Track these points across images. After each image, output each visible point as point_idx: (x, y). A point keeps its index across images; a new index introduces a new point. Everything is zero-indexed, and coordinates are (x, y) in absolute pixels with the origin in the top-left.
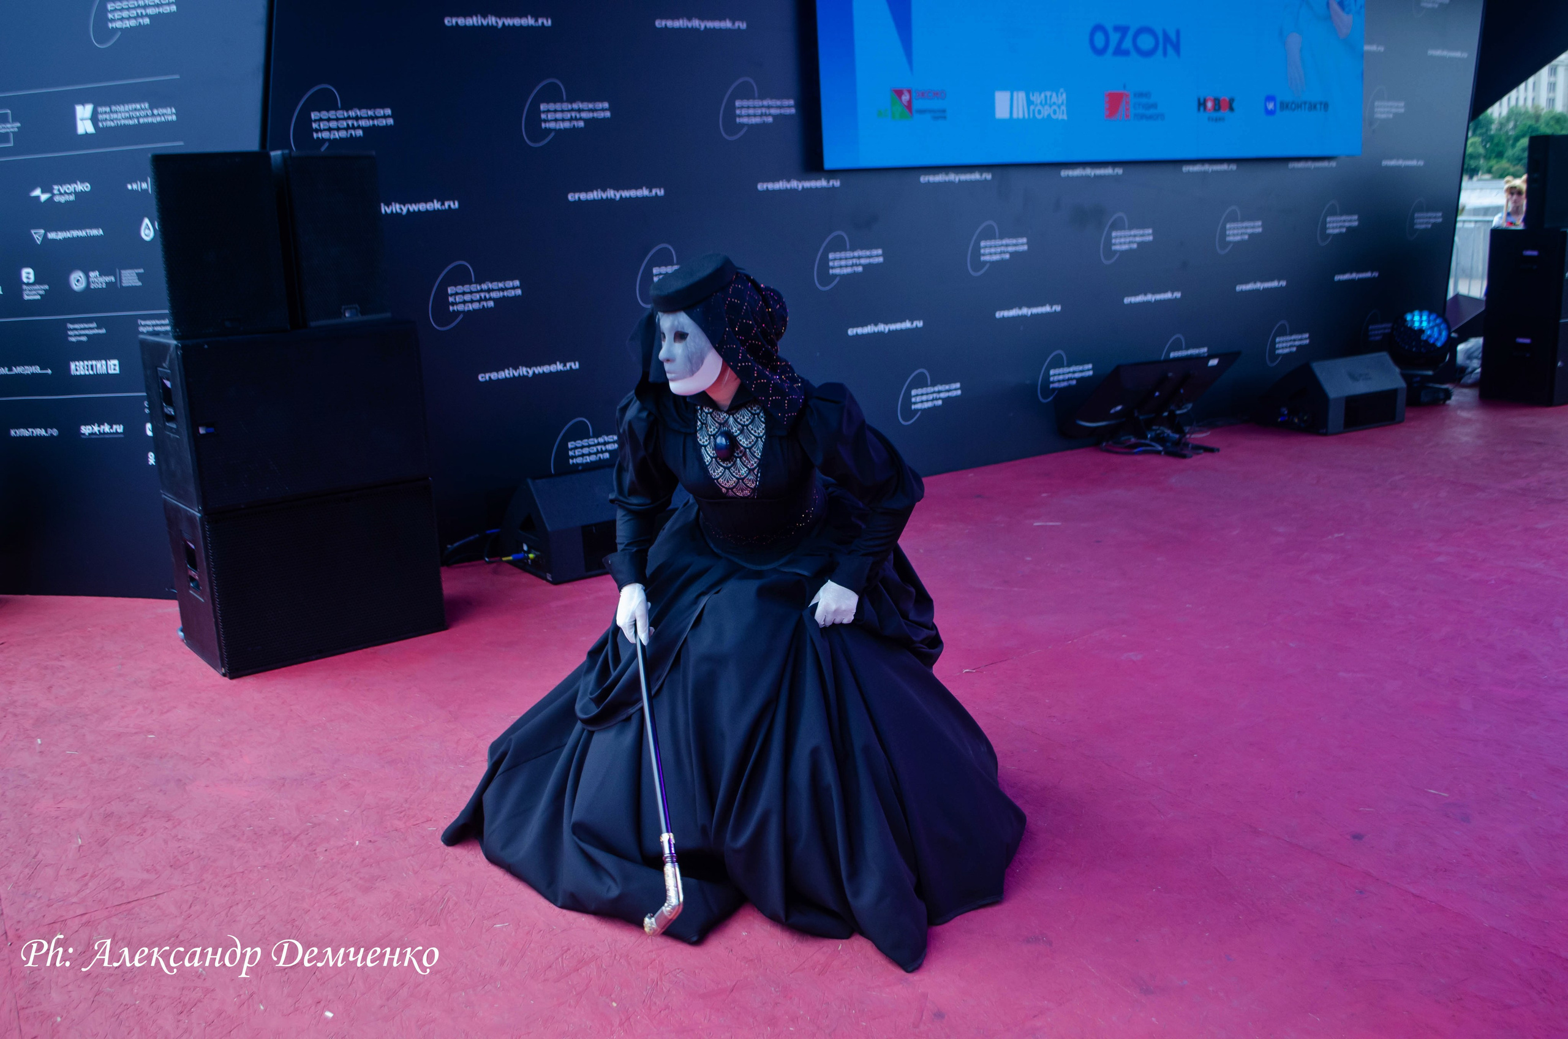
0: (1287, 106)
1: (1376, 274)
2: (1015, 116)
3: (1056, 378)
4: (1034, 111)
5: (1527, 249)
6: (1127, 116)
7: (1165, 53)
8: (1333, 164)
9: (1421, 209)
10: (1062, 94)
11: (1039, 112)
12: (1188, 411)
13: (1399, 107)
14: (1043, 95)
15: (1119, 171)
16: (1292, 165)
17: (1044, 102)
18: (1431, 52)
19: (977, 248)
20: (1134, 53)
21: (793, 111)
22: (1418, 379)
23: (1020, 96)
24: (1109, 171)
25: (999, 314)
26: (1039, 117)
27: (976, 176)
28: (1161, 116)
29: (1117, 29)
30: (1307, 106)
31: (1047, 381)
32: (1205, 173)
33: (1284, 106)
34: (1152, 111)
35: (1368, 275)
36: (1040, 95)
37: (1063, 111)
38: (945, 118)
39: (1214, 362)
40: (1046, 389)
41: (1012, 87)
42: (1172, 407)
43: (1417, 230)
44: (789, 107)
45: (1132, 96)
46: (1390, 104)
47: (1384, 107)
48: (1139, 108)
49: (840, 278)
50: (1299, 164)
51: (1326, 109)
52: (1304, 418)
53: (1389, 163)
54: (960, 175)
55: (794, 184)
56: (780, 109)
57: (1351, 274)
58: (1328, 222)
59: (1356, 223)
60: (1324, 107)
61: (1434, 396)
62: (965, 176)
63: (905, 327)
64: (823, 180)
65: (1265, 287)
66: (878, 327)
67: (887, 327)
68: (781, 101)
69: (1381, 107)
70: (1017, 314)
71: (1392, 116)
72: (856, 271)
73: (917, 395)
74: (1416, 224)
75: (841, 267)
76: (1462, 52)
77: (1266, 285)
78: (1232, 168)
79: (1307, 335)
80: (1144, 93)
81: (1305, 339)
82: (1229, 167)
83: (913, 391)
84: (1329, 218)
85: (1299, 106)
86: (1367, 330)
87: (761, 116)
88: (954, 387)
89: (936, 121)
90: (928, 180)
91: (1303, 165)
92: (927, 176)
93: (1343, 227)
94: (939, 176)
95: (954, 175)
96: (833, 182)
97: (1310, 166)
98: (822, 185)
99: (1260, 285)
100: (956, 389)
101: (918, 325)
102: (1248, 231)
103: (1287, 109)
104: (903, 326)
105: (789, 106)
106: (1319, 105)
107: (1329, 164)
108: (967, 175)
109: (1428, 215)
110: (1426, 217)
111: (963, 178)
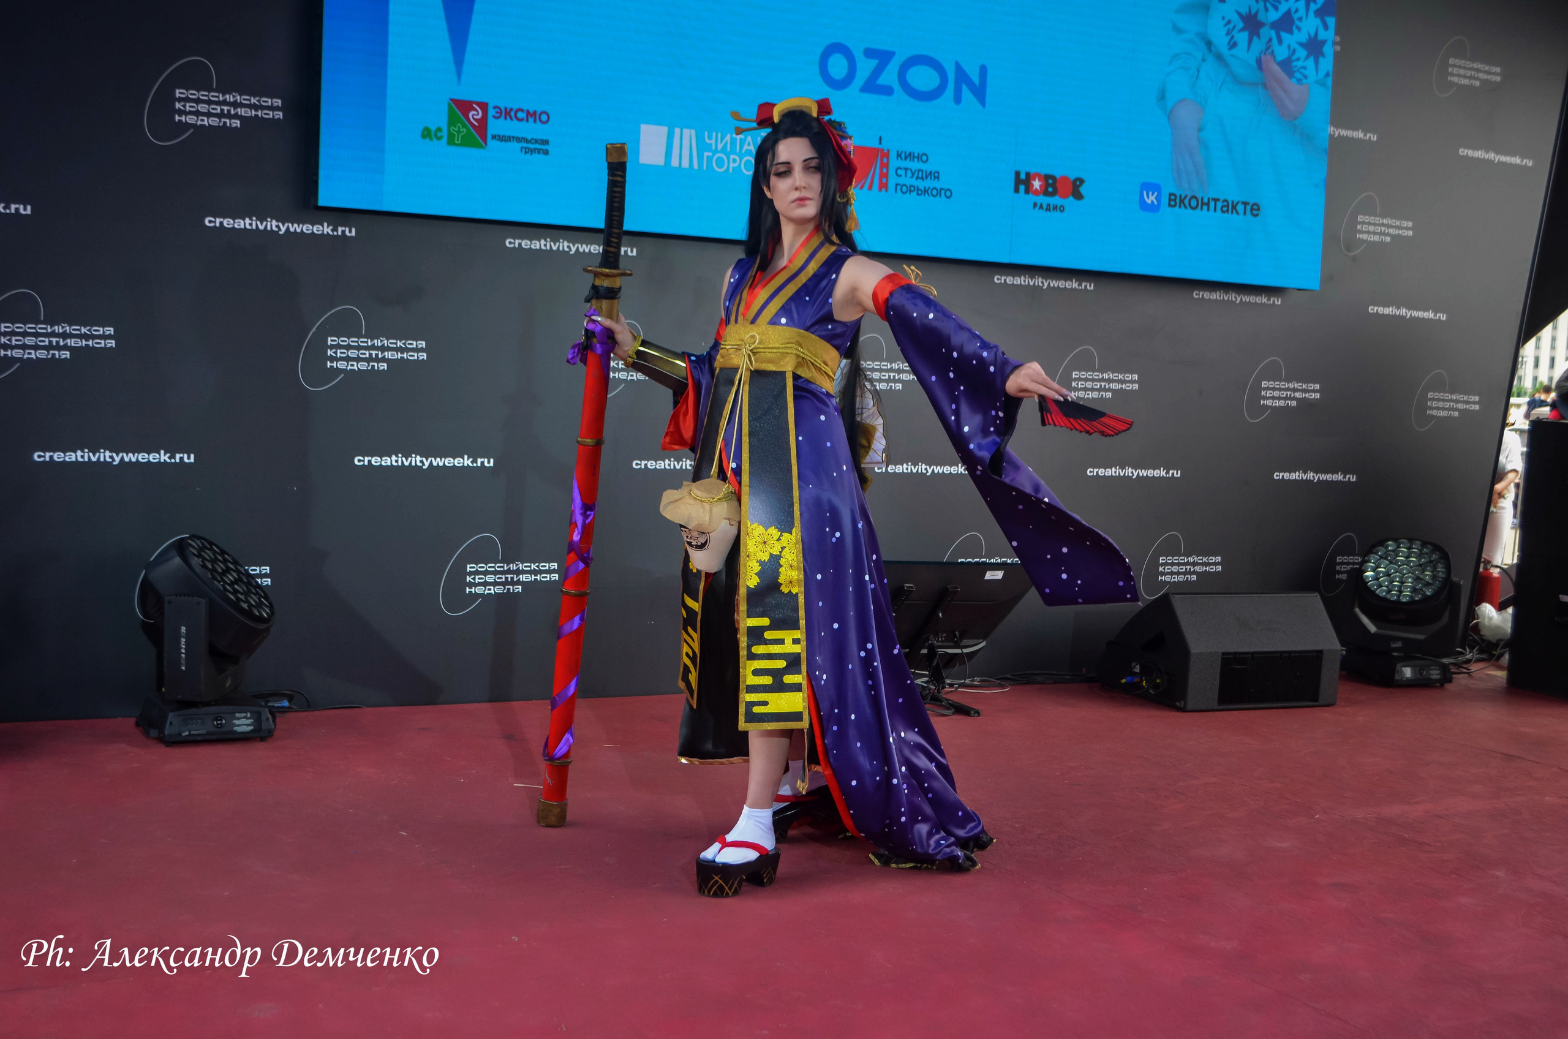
0: (1182, 201)
1: (1353, 478)
7: (958, 99)
8: (1278, 301)
9: (1439, 385)
11: (720, 162)
12: (973, 653)
13: (1405, 228)
14: (728, 137)
16: (1197, 294)
17: (729, 149)
18: (1463, 152)
22: (1399, 644)
25: (635, 464)
28: (948, 193)
30: (1219, 205)
33: (1175, 201)
34: (929, 183)
35: (1339, 477)
38: (546, 152)
39: (999, 575)
43: (1433, 417)
45: (893, 155)
46: (1385, 221)
47: (1375, 224)
48: (906, 176)
49: (343, 375)
50: (1213, 295)
51: (1255, 212)
52: (1158, 681)
53: (1381, 310)
54: (578, 243)
55: (272, 224)
56: (256, 110)
57: (1305, 472)
58: (1265, 389)
59: (1318, 396)
60: (1252, 209)
61: (1421, 674)
62: (589, 246)
63: (461, 465)
64: (325, 224)
65: (1141, 475)
66: (410, 459)
67: (427, 460)
68: (258, 98)
69: (1369, 224)
70: (672, 467)
71: (1388, 239)
72: (376, 368)
73: (477, 573)
74: (1431, 408)
75: (348, 359)
76: (1523, 157)
77: (1143, 473)
78: (1086, 286)
79: (1219, 559)
80: (916, 155)
81: (1215, 564)
82: (1080, 285)
83: (468, 566)
84: (1266, 382)
85: (1205, 204)
86: (1332, 563)
87: (221, 115)
88: (547, 568)
89: (528, 155)
90: (520, 244)
91: (1220, 296)
92: (518, 239)
93: (1291, 399)
94: (539, 241)
95: (568, 242)
96: (344, 228)
97: (1234, 299)
98: (323, 231)
99: (1132, 472)
100: (549, 572)
101: (486, 464)
102: (1113, 386)
103: (1182, 205)
104: (458, 462)
105: (272, 108)
106: (1243, 206)
107: (1269, 300)
108: (591, 245)
109: (1454, 397)
110: (1451, 401)
111: (584, 248)
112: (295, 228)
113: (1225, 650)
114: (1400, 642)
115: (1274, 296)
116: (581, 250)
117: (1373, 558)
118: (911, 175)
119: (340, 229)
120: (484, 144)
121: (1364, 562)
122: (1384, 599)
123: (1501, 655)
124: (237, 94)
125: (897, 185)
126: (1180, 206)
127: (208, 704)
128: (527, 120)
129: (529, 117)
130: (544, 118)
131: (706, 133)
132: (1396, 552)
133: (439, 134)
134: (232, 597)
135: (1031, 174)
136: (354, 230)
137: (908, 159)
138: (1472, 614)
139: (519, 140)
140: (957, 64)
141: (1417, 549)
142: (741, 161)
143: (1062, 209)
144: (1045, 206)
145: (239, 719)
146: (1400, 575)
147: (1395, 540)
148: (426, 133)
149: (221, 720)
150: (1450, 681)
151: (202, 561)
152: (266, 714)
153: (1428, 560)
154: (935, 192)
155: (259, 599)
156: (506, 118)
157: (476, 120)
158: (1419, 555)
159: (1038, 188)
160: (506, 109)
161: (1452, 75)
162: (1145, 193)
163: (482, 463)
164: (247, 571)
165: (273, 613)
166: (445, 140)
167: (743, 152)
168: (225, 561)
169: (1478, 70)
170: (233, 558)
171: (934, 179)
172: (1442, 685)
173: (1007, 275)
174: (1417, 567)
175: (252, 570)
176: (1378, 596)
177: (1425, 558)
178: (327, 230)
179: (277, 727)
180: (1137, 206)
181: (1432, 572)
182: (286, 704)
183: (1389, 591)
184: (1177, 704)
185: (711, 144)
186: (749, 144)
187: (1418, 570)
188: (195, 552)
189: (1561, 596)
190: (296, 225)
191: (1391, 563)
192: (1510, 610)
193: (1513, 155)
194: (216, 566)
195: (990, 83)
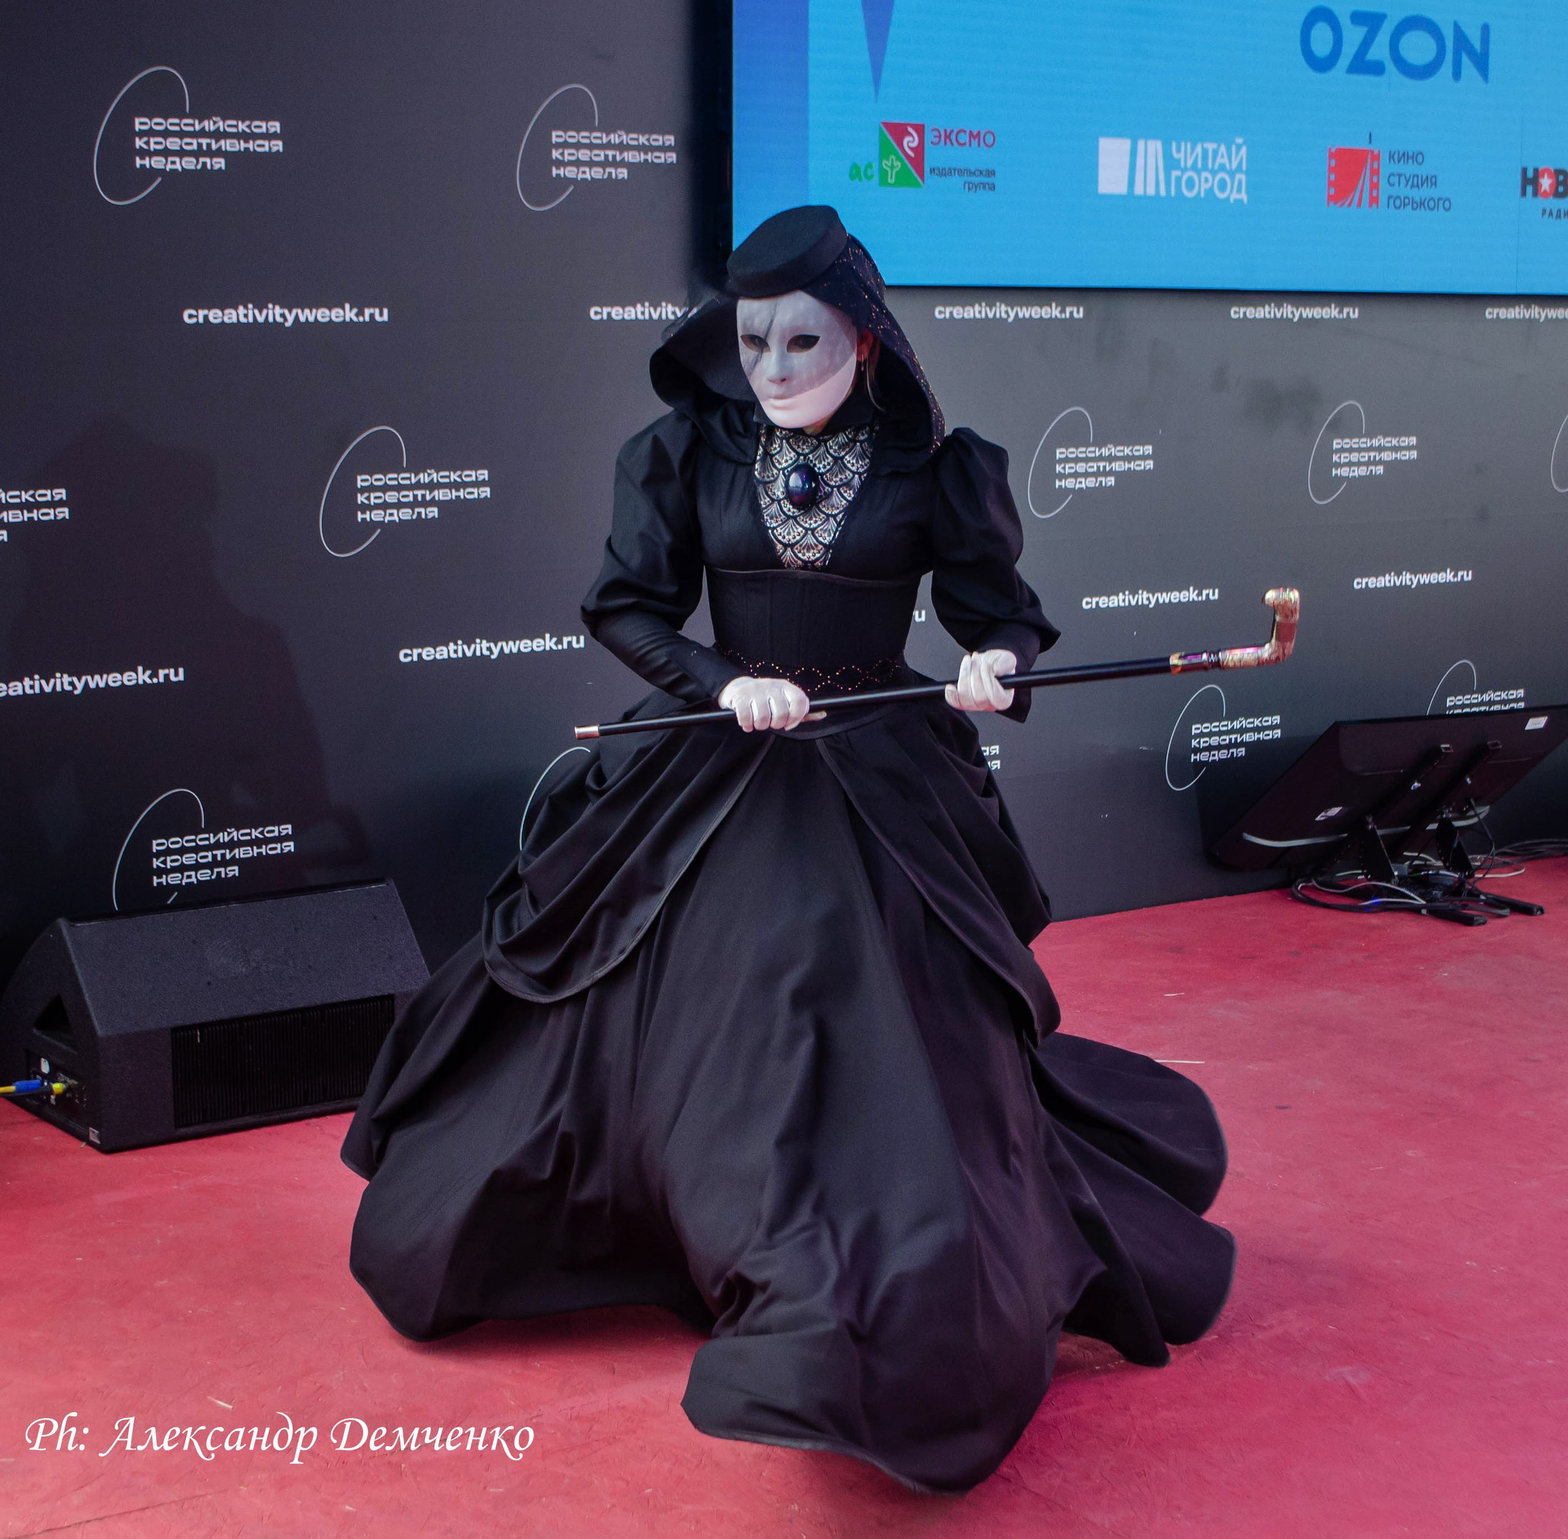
2: (1139, 190)
3: (1203, 742)
4: (1178, 180)
6: (1374, 200)
7: (1457, 75)
10: (1239, 147)
11: (1190, 184)
12: (1480, 822)
14: (1199, 149)
15: (1352, 313)
17: (1200, 165)
20: (1390, 66)
21: (672, 157)
23: (1155, 147)
24: (1330, 312)
25: (1091, 603)
26: (1189, 195)
27: (1052, 311)
28: (1444, 203)
29: (1358, 18)
31: (1184, 747)
32: (1532, 321)
34: (1426, 192)
36: (1193, 150)
37: (1240, 182)
38: (992, 187)
39: (1537, 723)
40: (1183, 767)
41: (1134, 132)
42: (1447, 814)
44: (664, 149)
45: (1384, 158)
54: (1018, 306)
62: (1029, 310)
70: (1127, 604)
89: (971, 192)
90: (951, 313)
92: (950, 306)
94: (973, 307)
95: (1006, 305)
108: (1031, 308)
111: (1024, 312)
116: (1021, 315)
118: (1404, 181)
125: (1389, 197)
128: (970, 144)
130: (989, 139)
131: (1174, 145)
135: (1540, 170)
137: (1402, 162)
139: (961, 172)
140: (1457, 29)
142: (1213, 179)
144: (1555, 213)
154: (1432, 204)
156: (945, 143)
157: (911, 149)
159: (1548, 190)
160: (945, 130)
171: (1431, 187)
173: (1500, 307)
185: (1179, 161)
186: (1222, 156)
195: (1492, 47)
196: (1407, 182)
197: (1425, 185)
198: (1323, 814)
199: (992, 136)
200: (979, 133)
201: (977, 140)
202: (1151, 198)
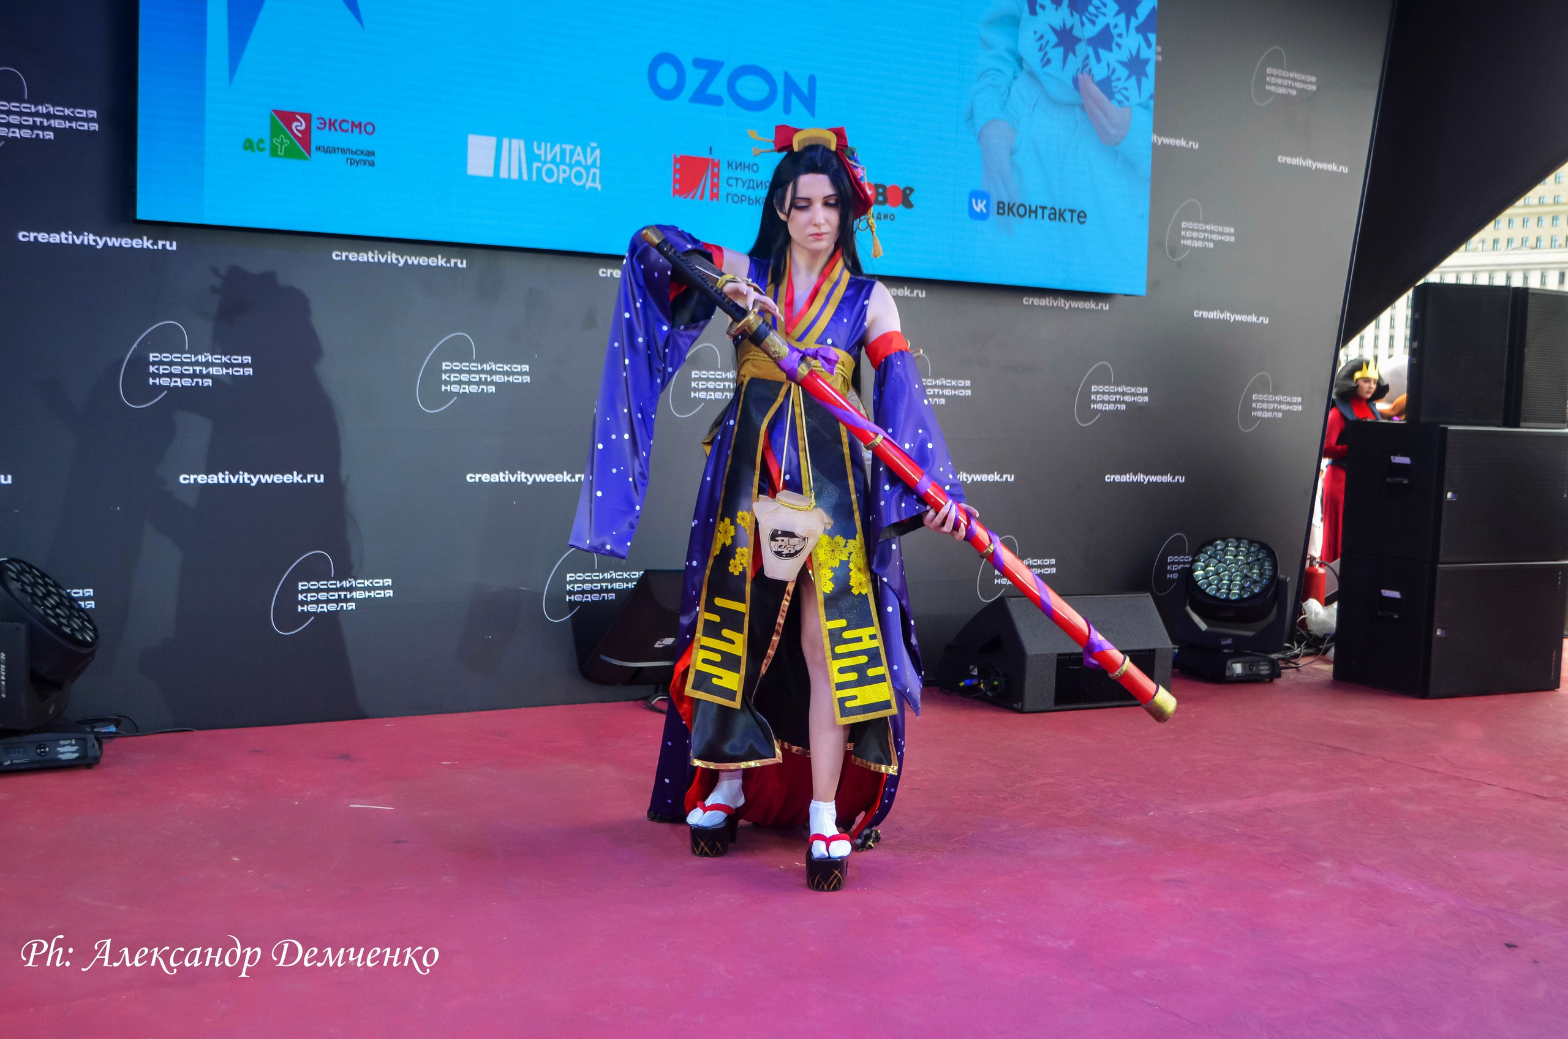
0: (1010, 209)
1: (1182, 479)
4: (539, 170)
5: (1396, 454)
8: (1106, 307)
9: (1263, 387)
10: (593, 150)
13: (1227, 234)
14: (557, 148)
16: (1027, 301)
18: (1281, 159)
19: (435, 371)
20: (727, 100)
22: (1229, 641)
23: (518, 145)
25: (470, 478)
27: (441, 262)
29: (698, 63)
30: (1047, 212)
33: (1004, 209)
35: (1168, 478)
37: (594, 174)
38: (372, 164)
41: (500, 132)
43: (1257, 418)
45: (723, 166)
46: (1208, 227)
47: (1198, 231)
48: (737, 185)
49: (166, 392)
50: (1043, 301)
51: (1082, 220)
52: (996, 683)
53: (1205, 314)
54: (407, 254)
55: (89, 239)
56: (70, 122)
57: (1135, 474)
58: (1094, 393)
59: (1146, 399)
60: (1079, 217)
61: (1251, 670)
62: (418, 258)
63: (290, 481)
64: (145, 238)
65: (975, 480)
66: (237, 476)
67: (255, 477)
68: (72, 110)
69: (1193, 230)
70: (507, 480)
71: (1211, 245)
72: (201, 384)
73: (309, 591)
74: (1256, 410)
75: (171, 375)
76: (1338, 165)
77: (977, 478)
78: (917, 294)
79: (1053, 561)
80: (747, 164)
81: (1050, 566)
82: (912, 292)
83: (300, 584)
84: (1096, 387)
85: (1033, 212)
86: (1163, 563)
87: (33, 127)
88: (381, 584)
89: (354, 166)
90: (347, 257)
91: (1049, 302)
92: (345, 251)
93: (1120, 402)
94: (367, 253)
95: (397, 254)
96: (164, 242)
97: (1063, 305)
98: (143, 245)
99: (967, 478)
100: (383, 588)
101: (316, 480)
102: (946, 392)
103: (1011, 213)
104: (287, 478)
105: (87, 120)
106: (1070, 214)
107: (1097, 305)
108: (420, 256)
109: (1277, 398)
110: (1275, 402)
111: (413, 260)
112: (113, 242)
113: (1061, 652)
114: (1230, 639)
115: (1102, 302)
116: (410, 262)
117: (1203, 557)
119: (160, 243)
120: (307, 155)
121: (1194, 561)
122: (1214, 598)
123: (1327, 650)
124: (50, 106)
125: (728, 194)
126: (1008, 214)
127: (30, 732)
128: (352, 131)
129: (354, 128)
130: (369, 128)
131: (535, 144)
132: (1224, 551)
133: (261, 146)
134: (53, 621)
136: (174, 244)
138: (1299, 610)
139: (343, 151)
141: (1245, 547)
143: (892, 217)
145: (63, 746)
146: (1229, 574)
147: (1224, 539)
148: (248, 145)
149: (44, 748)
150: (1279, 676)
151: (22, 585)
152: (91, 739)
153: (1255, 558)
155: (82, 622)
156: (330, 129)
158: (1247, 554)
160: (330, 120)
161: (1270, 84)
162: (974, 201)
163: (312, 479)
164: (69, 594)
165: (97, 636)
166: (267, 152)
167: (573, 161)
168: (46, 585)
169: (1294, 80)
170: (54, 582)
172: (1271, 680)
174: (1245, 566)
175: (74, 593)
176: (1208, 595)
177: (1252, 556)
178: (147, 243)
179: (104, 754)
180: (966, 215)
181: (1260, 570)
182: (113, 729)
183: (1219, 590)
184: (1015, 705)
185: (540, 155)
186: (579, 155)
187: (1246, 568)
188: (13, 575)
189: (1383, 591)
190: (114, 239)
191: (1220, 562)
192: (1335, 605)
193: (1329, 162)
194: (36, 590)
195: (819, 93)
196: (744, 184)
197: (760, 187)
198: (659, 642)
199: (371, 126)
200: (360, 124)
201: (358, 129)
202: (514, 181)
